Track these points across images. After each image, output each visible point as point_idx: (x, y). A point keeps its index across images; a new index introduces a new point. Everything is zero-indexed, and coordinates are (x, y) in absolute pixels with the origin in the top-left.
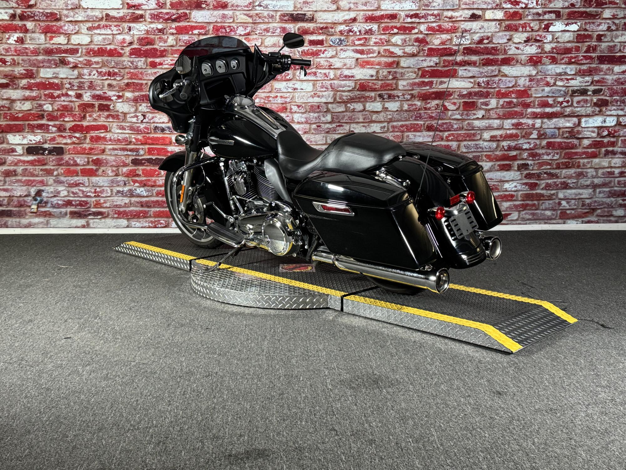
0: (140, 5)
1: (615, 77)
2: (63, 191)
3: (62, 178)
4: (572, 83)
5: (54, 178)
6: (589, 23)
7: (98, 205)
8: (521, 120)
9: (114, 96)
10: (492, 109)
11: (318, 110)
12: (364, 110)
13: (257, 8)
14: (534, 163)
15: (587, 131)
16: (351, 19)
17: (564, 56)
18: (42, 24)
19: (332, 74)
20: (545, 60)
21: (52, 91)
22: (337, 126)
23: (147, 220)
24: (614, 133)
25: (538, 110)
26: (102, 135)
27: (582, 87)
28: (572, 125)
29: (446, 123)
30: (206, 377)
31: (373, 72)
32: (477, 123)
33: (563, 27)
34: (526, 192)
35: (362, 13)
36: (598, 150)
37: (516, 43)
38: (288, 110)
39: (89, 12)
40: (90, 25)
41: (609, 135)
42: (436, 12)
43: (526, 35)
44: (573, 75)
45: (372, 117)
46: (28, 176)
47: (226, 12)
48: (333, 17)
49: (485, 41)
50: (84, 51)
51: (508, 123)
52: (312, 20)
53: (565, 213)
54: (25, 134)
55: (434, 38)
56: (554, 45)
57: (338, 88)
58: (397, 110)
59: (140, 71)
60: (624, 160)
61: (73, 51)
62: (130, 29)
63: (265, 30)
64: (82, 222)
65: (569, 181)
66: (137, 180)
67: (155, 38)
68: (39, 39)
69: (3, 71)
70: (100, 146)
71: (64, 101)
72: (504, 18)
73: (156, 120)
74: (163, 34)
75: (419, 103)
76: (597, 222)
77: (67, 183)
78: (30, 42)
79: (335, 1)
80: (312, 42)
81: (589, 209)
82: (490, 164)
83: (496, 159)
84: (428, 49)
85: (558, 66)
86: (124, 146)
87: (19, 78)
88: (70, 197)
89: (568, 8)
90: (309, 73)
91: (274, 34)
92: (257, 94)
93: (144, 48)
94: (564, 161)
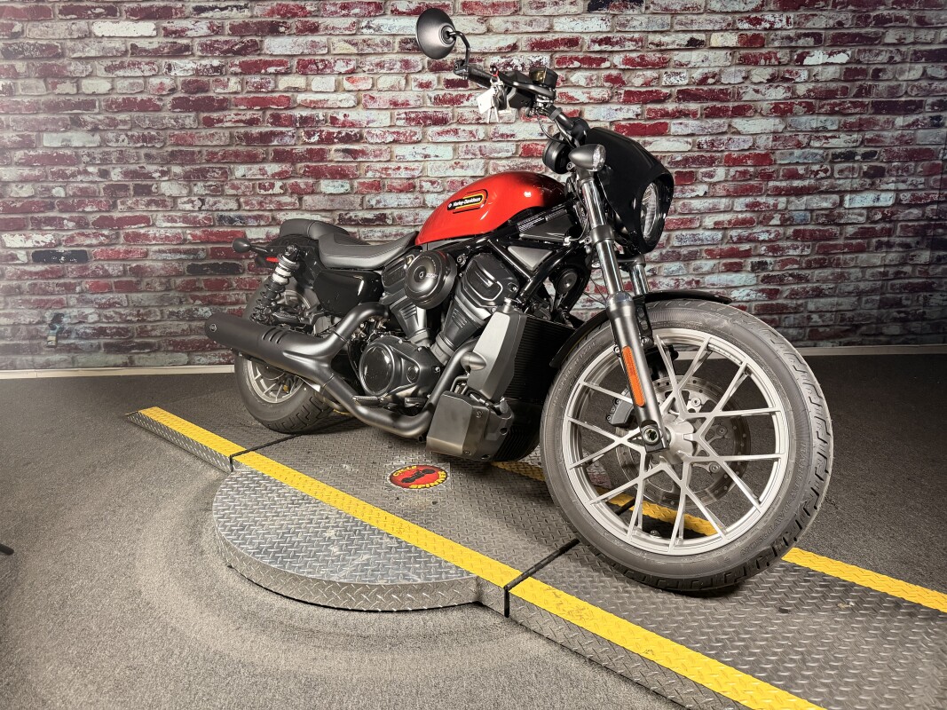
0: (183, 31)
1: (896, 133)
2: (92, 314)
3: (89, 296)
4: (833, 142)
5: (77, 296)
6: (865, 51)
7: (143, 333)
8: (759, 199)
9: (156, 171)
10: (719, 182)
13: (365, 31)
14: (775, 261)
15: (853, 214)
16: (509, 47)
17: (825, 102)
18: (37, 64)
19: (481, 132)
20: (797, 108)
21: (62, 168)
23: (217, 352)
24: (891, 216)
25: (784, 184)
26: (142, 231)
27: (848, 150)
28: (830, 206)
32: (697, 204)
33: (824, 58)
34: (763, 303)
35: (525, 37)
36: (867, 241)
37: (755, 84)
38: (418, 189)
39: (106, 43)
40: (108, 62)
41: (883, 219)
42: (636, 36)
43: (770, 70)
44: (835, 130)
46: (38, 294)
47: (316, 38)
48: (481, 43)
49: (711, 81)
50: (103, 103)
51: (740, 204)
53: (817, 331)
54: (28, 233)
55: (633, 75)
56: (811, 86)
57: (491, 153)
59: (189, 132)
60: (904, 254)
61: (88, 105)
62: (170, 68)
63: (377, 65)
64: (121, 358)
65: (824, 286)
66: (197, 296)
67: (209, 81)
68: (37, 88)
70: (140, 247)
71: (82, 181)
72: (739, 45)
73: (220, 206)
74: (221, 74)
76: (861, 344)
77: (96, 303)
78: (23, 93)
79: (484, 19)
80: (450, 84)
81: (851, 325)
82: (712, 263)
83: (720, 255)
84: (626, 92)
85: (815, 117)
86: (176, 247)
87: (11, 149)
88: (103, 322)
89: (833, 28)
90: (448, 132)
91: (392, 71)
92: (369, 164)
93: (194, 97)
94: (817, 257)
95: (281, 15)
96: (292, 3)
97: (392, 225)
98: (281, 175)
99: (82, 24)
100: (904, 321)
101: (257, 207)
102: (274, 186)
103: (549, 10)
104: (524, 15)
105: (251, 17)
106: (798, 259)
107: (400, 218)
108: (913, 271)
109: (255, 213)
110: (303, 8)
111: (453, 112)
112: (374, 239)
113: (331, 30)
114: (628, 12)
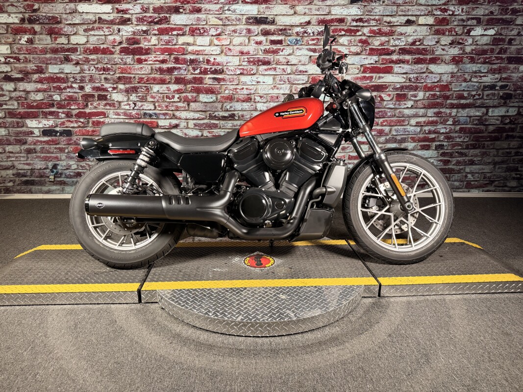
0: (127, 10)
1: (520, 75)
2: (74, 165)
3: (72, 155)
4: (484, 79)
5: (66, 155)
8: (441, 110)
9: (110, 87)
10: (420, 100)
11: (277, 100)
13: (227, 12)
14: (448, 144)
15: (493, 119)
16: (306, 22)
17: (481, 56)
18: (47, 26)
19: (289, 69)
20: (465, 60)
21: (59, 84)
24: (514, 121)
25: (455, 102)
26: (102, 120)
27: (492, 83)
28: (481, 114)
29: (381, 111)
32: (407, 112)
33: (482, 32)
34: (441, 167)
35: (315, 17)
36: (500, 134)
37: (442, 45)
38: (253, 100)
39: (85, 16)
40: (85, 27)
41: (510, 123)
42: (377, 17)
43: (451, 38)
44: (485, 73)
46: (45, 153)
47: (200, 16)
48: (291, 20)
49: (418, 43)
50: (82, 49)
51: (431, 112)
52: (273, 22)
53: (470, 183)
54: (40, 120)
55: (375, 39)
56: (473, 47)
57: (294, 81)
59: (129, 66)
60: (521, 142)
61: (74, 50)
62: (119, 31)
63: (233, 31)
65: (475, 159)
67: (140, 38)
68: (46, 40)
69: (18, 67)
71: (69, 92)
72: (434, 24)
73: (145, 107)
74: (147, 34)
76: (494, 191)
77: (76, 159)
78: (38, 43)
79: (293, 7)
80: (273, 42)
81: (489, 181)
82: (414, 144)
83: (418, 140)
84: (370, 49)
85: (475, 65)
87: (32, 73)
88: (79, 169)
89: (487, 15)
90: (270, 69)
91: (241, 35)
92: (226, 86)
93: (132, 47)
94: (472, 143)
95: (181, 2)
97: (238, 120)
98: (179, 91)
99: (72, 5)
100: (518, 179)
101: (165, 108)
102: (174, 97)
103: (329, 2)
104: (315, 5)
105: (165, 3)
106: (461, 143)
107: (243, 116)
109: (164, 112)
111: (274, 58)
112: (228, 127)
113: (208, 11)
114: (373, 4)
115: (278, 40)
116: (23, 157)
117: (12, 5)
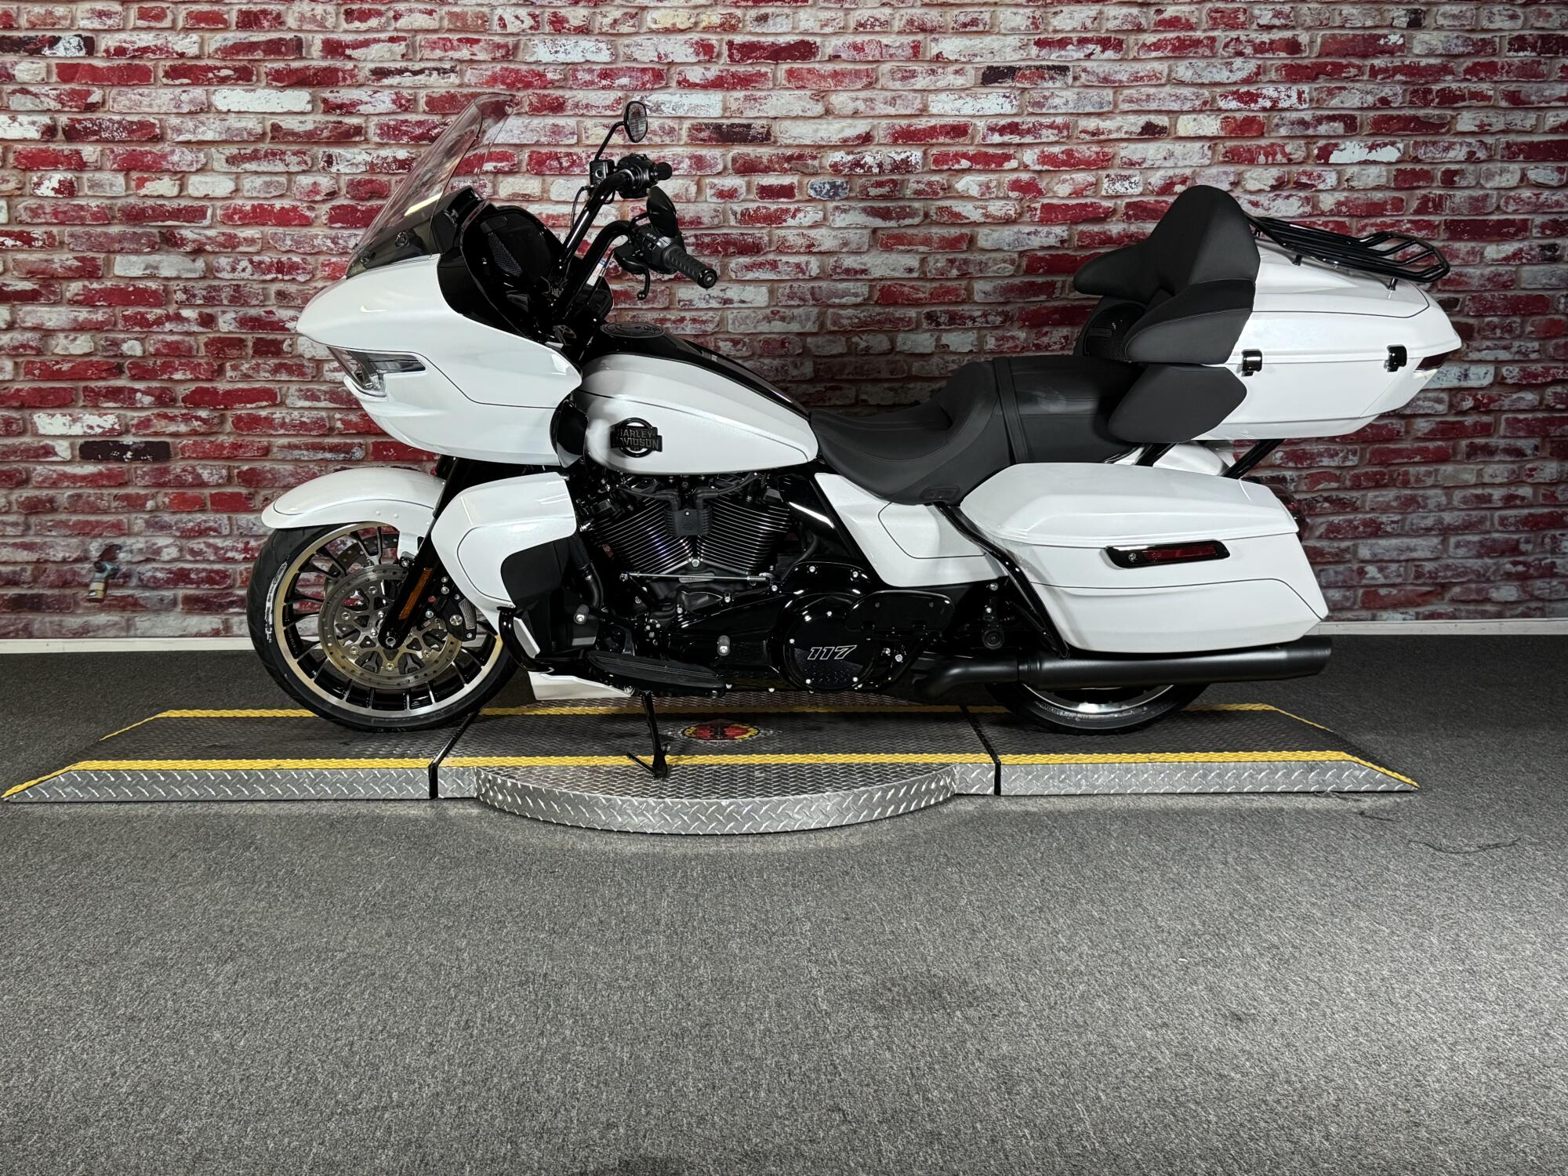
0: (354, 104)
1: (1488, 271)
2: (168, 547)
3: (167, 518)
5: (147, 516)
6: (1425, 143)
9: (292, 319)
11: (783, 352)
12: (892, 350)
14: (1300, 476)
15: (1425, 399)
16: (858, 137)
17: (1365, 222)
18: (119, 149)
19: (814, 265)
21: (142, 310)
22: (827, 389)
24: (1488, 404)
26: (263, 413)
30: (521, 984)
31: (913, 261)
33: (1361, 154)
35: (884, 122)
36: (1451, 443)
37: (1251, 193)
39: (233, 122)
40: (233, 150)
41: (1476, 408)
42: (1059, 120)
43: (1275, 172)
45: (910, 367)
46: (83, 512)
47: (560, 121)
48: (816, 131)
49: (1179, 188)
50: (219, 212)
52: (766, 138)
53: (1376, 594)
54: (77, 412)
55: (1056, 180)
56: (1341, 196)
57: (830, 298)
58: (971, 351)
60: (1515, 467)
61: (194, 214)
62: (329, 161)
64: (211, 621)
65: (1384, 518)
67: (389, 181)
68: (111, 185)
69: (25, 262)
70: (257, 439)
71: (171, 332)
72: (1222, 134)
75: (1022, 335)
76: (1453, 616)
77: (178, 529)
78: (90, 193)
79: (820, 96)
80: (766, 192)
81: (1433, 584)
84: (1043, 206)
86: (317, 440)
87: (64, 278)
88: (186, 561)
89: (1373, 108)
90: (761, 265)
93: (363, 206)
94: (1369, 469)
95: (508, 85)
96: (524, 67)
99: (198, 93)
100: (1523, 578)
103: (921, 82)
104: (883, 89)
105: (460, 86)
106: (1338, 472)
108: (1535, 494)
110: (541, 76)
111: (770, 235)
113: (584, 110)
114: (1046, 85)
115: (782, 187)
116: (15, 524)
117: (24, 92)
